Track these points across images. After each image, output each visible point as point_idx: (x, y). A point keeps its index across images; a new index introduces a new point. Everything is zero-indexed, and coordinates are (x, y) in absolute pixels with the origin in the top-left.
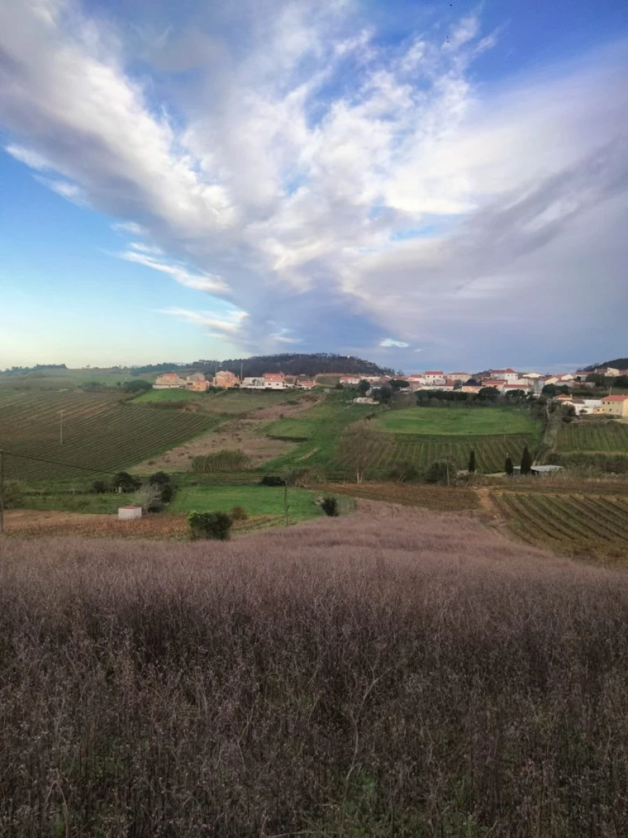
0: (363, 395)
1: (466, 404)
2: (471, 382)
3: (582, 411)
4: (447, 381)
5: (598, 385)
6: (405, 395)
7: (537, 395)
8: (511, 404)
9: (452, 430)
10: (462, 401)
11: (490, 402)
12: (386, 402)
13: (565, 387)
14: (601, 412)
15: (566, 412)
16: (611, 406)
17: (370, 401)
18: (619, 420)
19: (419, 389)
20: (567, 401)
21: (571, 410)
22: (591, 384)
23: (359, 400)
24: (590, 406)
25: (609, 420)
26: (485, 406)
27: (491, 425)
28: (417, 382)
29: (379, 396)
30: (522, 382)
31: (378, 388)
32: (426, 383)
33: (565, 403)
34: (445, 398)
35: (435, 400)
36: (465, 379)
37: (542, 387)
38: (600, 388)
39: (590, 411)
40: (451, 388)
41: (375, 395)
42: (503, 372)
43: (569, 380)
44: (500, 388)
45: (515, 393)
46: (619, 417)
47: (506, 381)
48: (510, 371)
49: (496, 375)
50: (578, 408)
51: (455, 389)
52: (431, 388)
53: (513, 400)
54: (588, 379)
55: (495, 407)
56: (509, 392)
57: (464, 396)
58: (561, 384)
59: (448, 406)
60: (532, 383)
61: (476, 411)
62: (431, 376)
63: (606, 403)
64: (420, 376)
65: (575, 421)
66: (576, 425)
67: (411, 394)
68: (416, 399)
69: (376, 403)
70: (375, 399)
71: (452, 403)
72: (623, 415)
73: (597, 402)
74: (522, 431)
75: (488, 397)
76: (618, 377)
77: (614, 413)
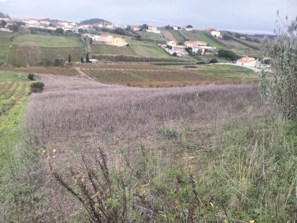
0: (4, 27)
1: (52, 34)
2: (51, 25)
3: (94, 40)
4: (40, 24)
5: (96, 30)
6: (24, 29)
7: (77, 32)
8: (69, 35)
9: (50, 45)
10: (50, 33)
11: (61, 34)
12: (17, 31)
13: (86, 30)
14: (100, 40)
15: (90, 39)
16: (103, 38)
17: (8, 30)
18: (106, 43)
19: (29, 26)
20: (89, 36)
21: (91, 39)
22: (94, 30)
23: (2, 29)
24: (96, 38)
25: (104, 43)
26: (58, 35)
27: (64, 43)
28: (28, 23)
29: (12, 28)
30: (70, 27)
31: (11, 24)
32: (32, 24)
33: (89, 37)
34: (43, 31)
35: (38, 31)
36: (48, 23)
37: (78, 29)
38: (97, 31)
39: (97, 40)
40: (43, 27)
41: (10, 27)
42: (62, 22)
43: (87, 28)
44: (63, 28)
45: (69, 31)
46: (106, 42)
47: (65, 26)
48: (65, 22)
49: (60, 23)
50: (93, 38)
51: (45, 27)
52: (34, 26)
53: (69, 34)
54: (93, 28)
55: (63, 36)
56: (67, 31)
57: (50, 31)
58: (85, 29)
59: (44, 35)
60: (73, 27)
61: (56, 37)
62: (33, 21)
63: (102, 37)
64: (28, 20)
65: (93, 43)
66: (94, 45)
67: (27, 29)
68: (30, 31)
69: (12, 31)
70: (11, 30)
71: (46, 33)
72: (107, 42)
73: (99, 37)
74: (76, 46)
75: (60, 32)
76: (102, 28)
77: (104, 41)
